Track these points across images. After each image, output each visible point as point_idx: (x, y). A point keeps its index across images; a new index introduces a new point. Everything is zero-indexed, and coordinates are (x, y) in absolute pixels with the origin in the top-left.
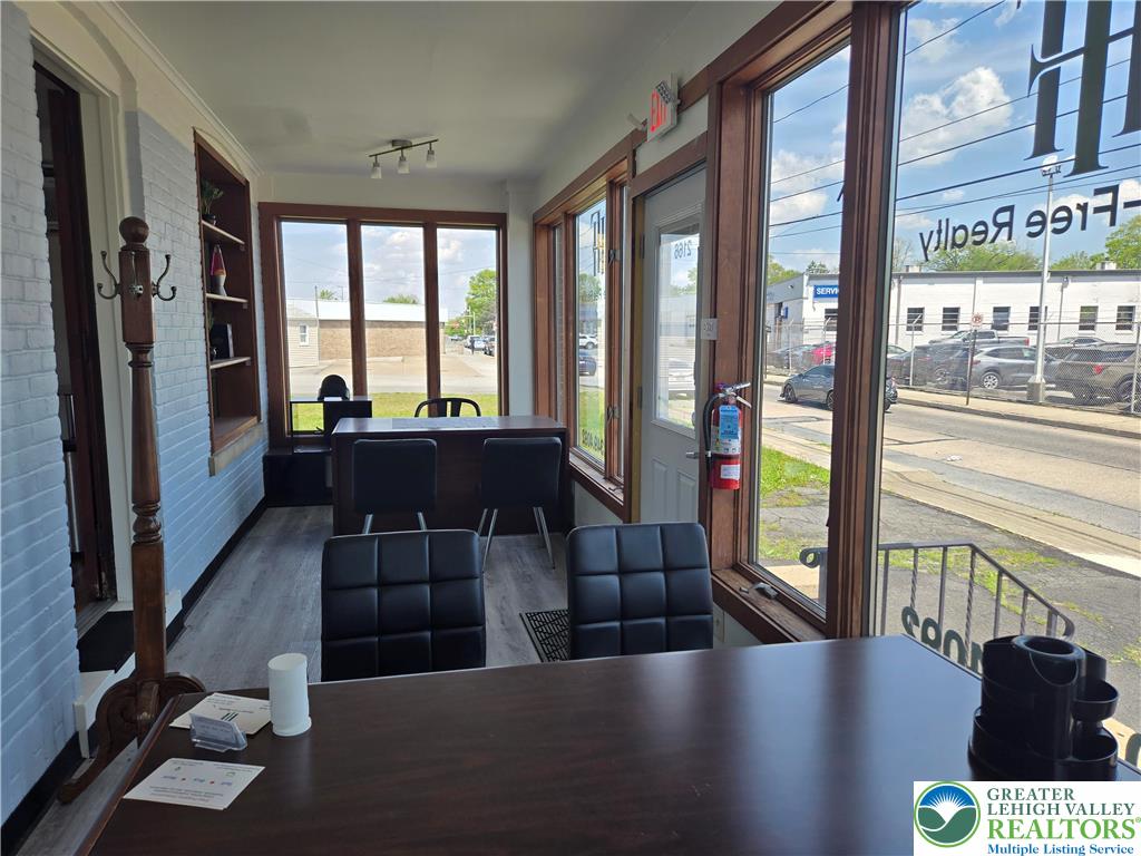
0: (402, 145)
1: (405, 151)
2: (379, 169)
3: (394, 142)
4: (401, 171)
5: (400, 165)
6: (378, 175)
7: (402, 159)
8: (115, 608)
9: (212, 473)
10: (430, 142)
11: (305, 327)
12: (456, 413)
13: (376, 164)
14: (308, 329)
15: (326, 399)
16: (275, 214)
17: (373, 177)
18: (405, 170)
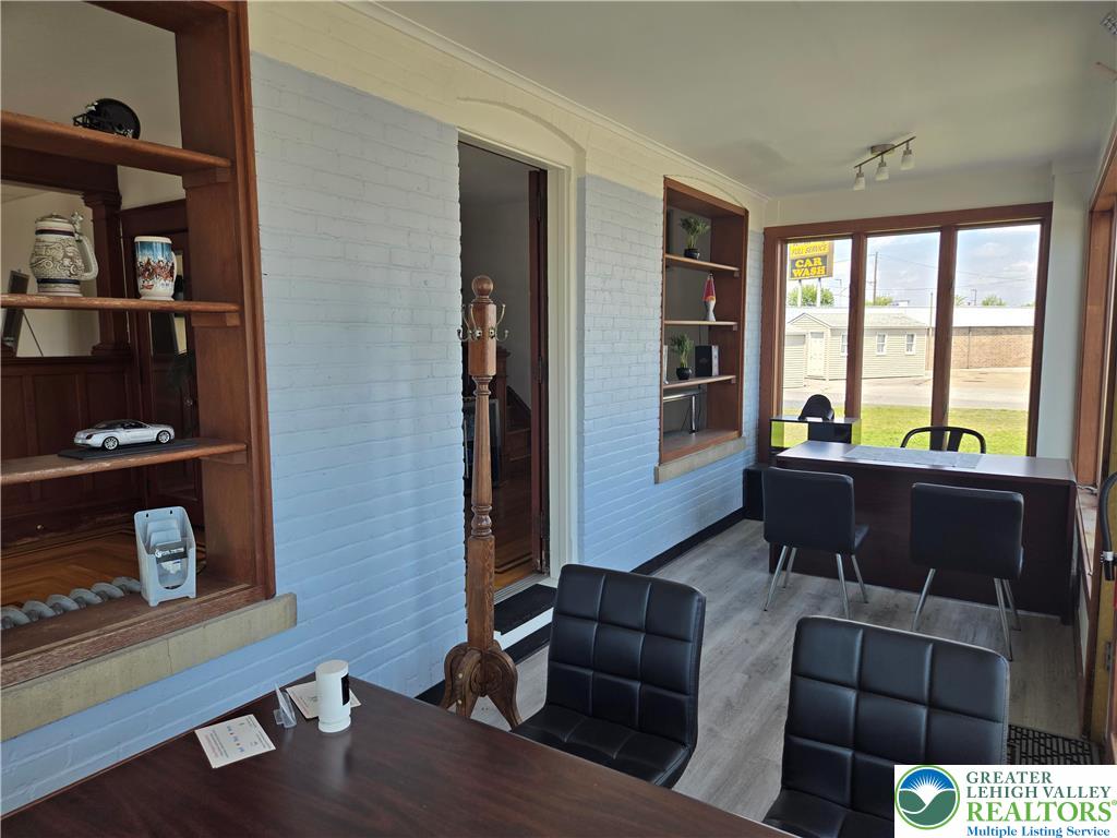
0: (881, 150)
1: (885, 156)
2: (862, 179)
3: (873, 149)
4: (879, 178)
5: (878, 172)
6: (861, 185)
7: (882, 164)
8: (545, 582)
9: (656, 482)
10: (908, 141)
11: (912, 336)
12: (954, 446)
13: (859, 175)
14: (915, 337)
15: (810, 419)
16: (778, 237)
17: (856, 189)
18: (884, 176)
